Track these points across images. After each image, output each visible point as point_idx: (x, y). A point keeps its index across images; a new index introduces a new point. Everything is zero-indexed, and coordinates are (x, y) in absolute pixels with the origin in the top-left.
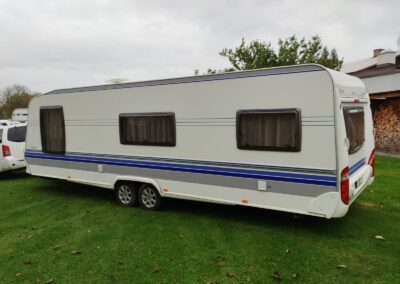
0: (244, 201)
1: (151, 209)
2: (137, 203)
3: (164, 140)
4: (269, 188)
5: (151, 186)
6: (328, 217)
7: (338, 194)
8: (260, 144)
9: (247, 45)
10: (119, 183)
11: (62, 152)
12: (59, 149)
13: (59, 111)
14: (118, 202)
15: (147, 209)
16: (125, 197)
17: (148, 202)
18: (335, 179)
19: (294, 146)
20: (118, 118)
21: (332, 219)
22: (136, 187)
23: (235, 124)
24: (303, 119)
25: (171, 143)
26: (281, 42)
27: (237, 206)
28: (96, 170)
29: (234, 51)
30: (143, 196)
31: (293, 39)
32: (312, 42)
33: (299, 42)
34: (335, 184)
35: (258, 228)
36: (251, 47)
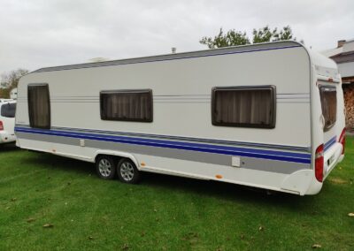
0: (218, 177)
1: (130, 182)
2: (116, 176)
3: (142, 117)
4: (243, 164)
5: (128, 160)
6: (302, 194)
7: (312, 172)
8: (234, 121)
9: (225, 34)
10: (99, 157)
11: (48, 127)
12: (45, 124)
13: (45, 88)
14: (99, 175)
15: (126, 182)
16: (105, 170)
17: (127, 175)
18: (310, 156)
19: (269, 124)
20: (99, 95)
21: (306, 196)
22: (115, 161)
23: (210, 101)
24: (278, 96)
25: (149, 119)
26: (255, 32)
27: (212, 181)
28: (78, 144)
29: (213, 40)
30: (122, 170)
31: (266, 29)
32: (284, 32)
33: (271, 31)
34: (309, 162)
35: (231, 203)
36: (229, 36)
